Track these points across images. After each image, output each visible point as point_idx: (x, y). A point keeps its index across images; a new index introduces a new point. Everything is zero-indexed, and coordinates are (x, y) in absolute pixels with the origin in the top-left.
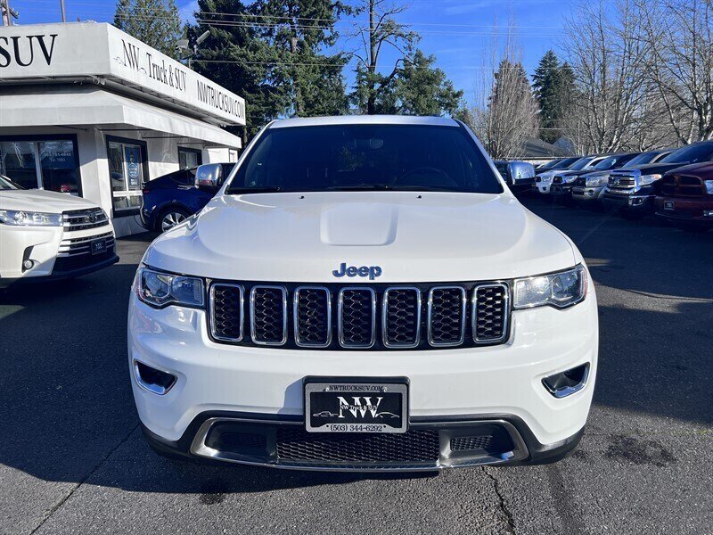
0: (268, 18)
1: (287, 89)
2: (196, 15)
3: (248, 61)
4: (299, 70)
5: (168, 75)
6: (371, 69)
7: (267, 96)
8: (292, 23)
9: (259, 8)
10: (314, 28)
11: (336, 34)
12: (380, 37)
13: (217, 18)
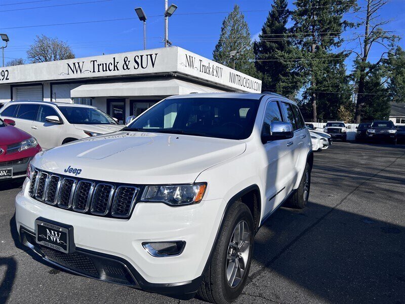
0: (299, 35)
1: (306, 74)
2: (260, 36)
3: (285, 59)
4: (314, 63)
5: (211, 70)
6: (364, 60)
7: (293, 77)
8: (313, 36)
9: (295, 29)
10: (327, 38)
11: (342, 40)
12: (371, 40)
13: (271, 37)
